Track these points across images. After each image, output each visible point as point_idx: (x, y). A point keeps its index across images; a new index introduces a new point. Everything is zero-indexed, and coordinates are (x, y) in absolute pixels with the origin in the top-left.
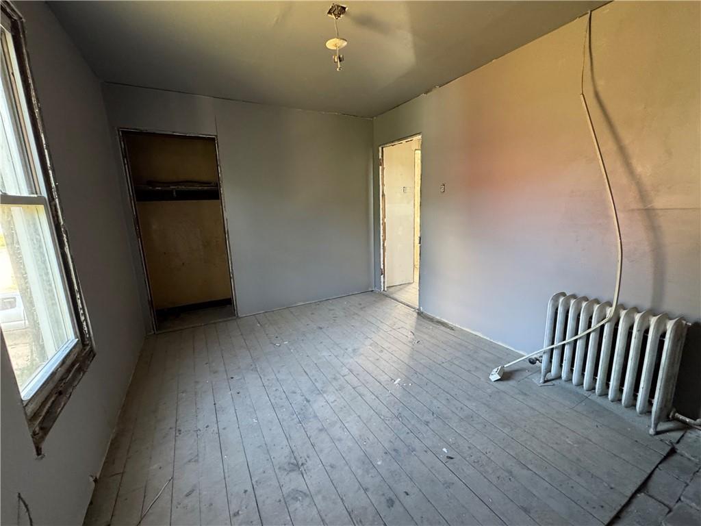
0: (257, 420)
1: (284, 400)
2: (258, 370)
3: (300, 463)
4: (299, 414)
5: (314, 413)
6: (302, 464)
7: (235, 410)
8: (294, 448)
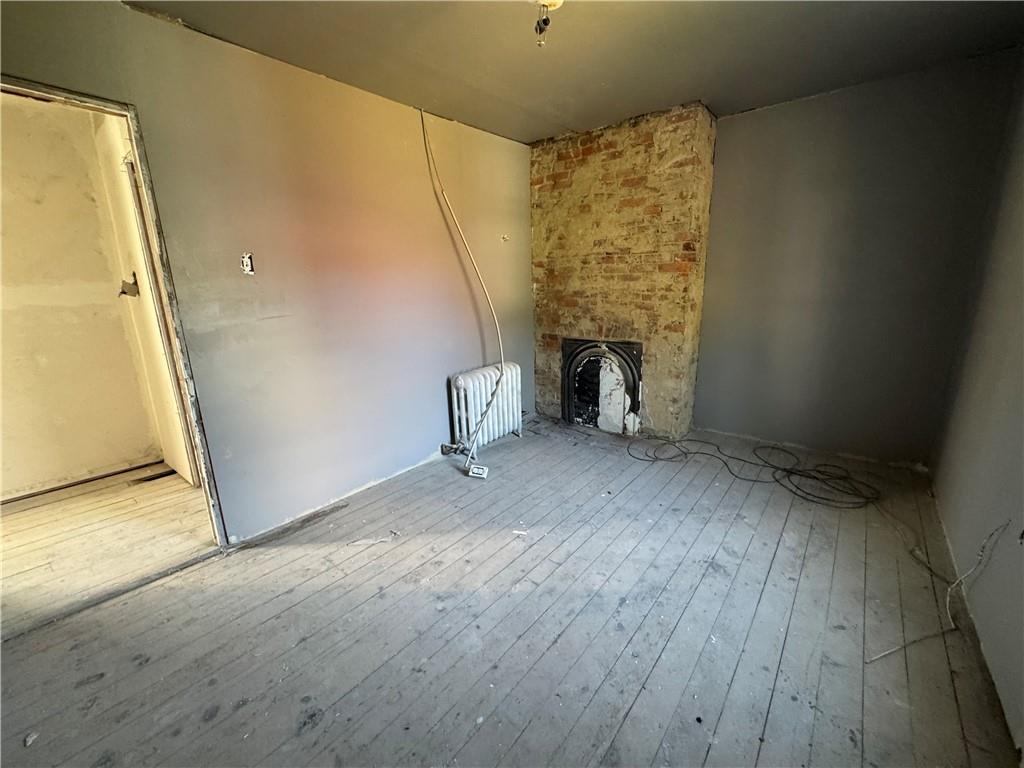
0: (709, 637)
1: (647, 630)
2: (607, 745)
3: (706, 565)
4: (652, 598)
5: (637, 583)
6: (706, 562)
7: (730, 686)
8: (699, 577)
